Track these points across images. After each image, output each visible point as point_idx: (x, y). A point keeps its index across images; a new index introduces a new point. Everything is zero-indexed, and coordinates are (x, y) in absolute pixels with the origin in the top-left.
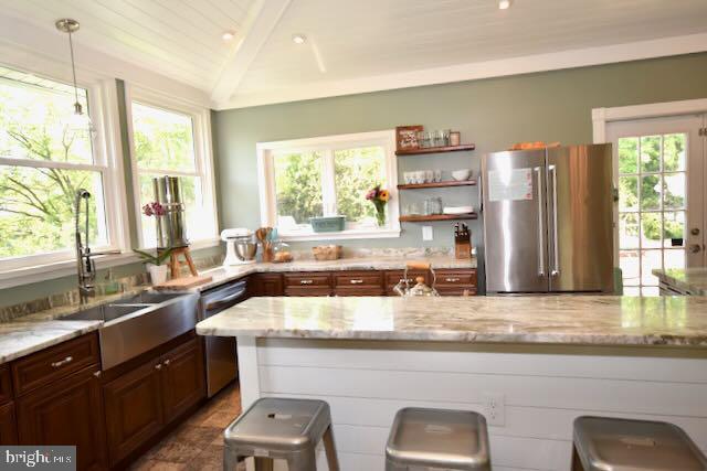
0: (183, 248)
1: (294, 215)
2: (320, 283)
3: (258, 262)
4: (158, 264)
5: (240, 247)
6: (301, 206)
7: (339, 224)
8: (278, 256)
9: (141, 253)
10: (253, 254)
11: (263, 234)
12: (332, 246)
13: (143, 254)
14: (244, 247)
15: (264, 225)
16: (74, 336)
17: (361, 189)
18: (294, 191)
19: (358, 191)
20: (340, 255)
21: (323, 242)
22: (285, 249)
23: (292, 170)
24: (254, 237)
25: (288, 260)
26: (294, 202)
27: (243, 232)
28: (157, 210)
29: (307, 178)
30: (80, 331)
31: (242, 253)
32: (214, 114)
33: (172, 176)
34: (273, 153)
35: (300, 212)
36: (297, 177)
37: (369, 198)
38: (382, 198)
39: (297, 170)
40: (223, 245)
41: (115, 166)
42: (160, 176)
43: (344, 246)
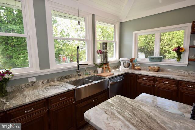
0: (107, 63)
1: (144, 52)
2: (150, 80)
3: (130, 69)
4: (100, 68)
5: (125, 64)
6: (147, 50)
7: (160, 59)
8: (136, 67)
9: (96, 64)
10: (129, 66)
11: (132, 60)
12: (156, 67)
13: (96, 65)
14: (126, 64)
15: (133, 57)
16: (67, 91)
17: (166, 45)
18: (145, 46)
19: (165, 46)
20: (159, 70)
21: (153, 65)
22: (139, 66)
23: (145, 40)
24: (129, 61)
25: (140, 70)
26: (145, 49)
27: (126, 59)
28: (100, 52)
29: (150, 42)
30: (69, 90)
31: (125, 65)
32: (121, 23)
33: (105, 42)
34: (138, 35)
35: (146, 51)
36: (146, 42)
37: (175, 50)
38: (181, 51)
39: (147, 40)
40: (120, 63)
41: (90, 40)
42: (102, 42)
43: (161, 67)
